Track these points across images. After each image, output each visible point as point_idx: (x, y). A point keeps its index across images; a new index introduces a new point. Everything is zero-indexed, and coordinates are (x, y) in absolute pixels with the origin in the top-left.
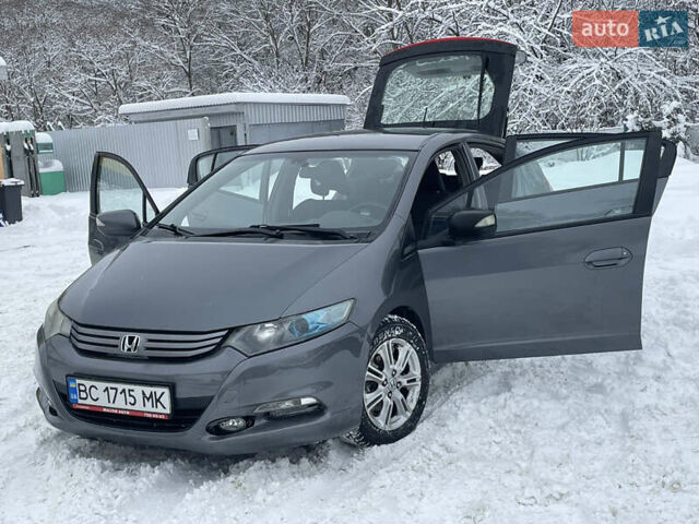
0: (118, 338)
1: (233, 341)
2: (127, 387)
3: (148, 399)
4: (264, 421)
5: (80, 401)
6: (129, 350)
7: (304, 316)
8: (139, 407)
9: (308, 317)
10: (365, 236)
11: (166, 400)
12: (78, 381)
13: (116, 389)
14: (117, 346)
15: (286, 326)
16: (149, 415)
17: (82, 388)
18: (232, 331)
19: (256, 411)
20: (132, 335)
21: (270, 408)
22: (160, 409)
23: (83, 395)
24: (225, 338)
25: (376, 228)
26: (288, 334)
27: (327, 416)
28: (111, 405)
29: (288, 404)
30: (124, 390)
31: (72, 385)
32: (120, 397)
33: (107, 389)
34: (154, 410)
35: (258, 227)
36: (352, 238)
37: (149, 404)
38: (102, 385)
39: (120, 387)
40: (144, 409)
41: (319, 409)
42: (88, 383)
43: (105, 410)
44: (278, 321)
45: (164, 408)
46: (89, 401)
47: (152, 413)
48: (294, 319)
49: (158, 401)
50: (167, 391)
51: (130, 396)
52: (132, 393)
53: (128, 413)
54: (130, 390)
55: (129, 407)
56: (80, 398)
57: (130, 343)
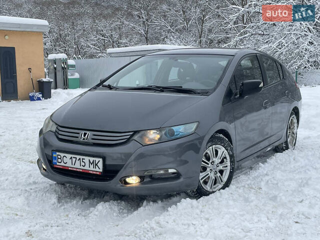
0: (79, 133)
1: (136, 137)
2: (81, 157)
3: (92, 164)
4: (149, 179)
5: (58, 164)
6: (84, 139)
7: (172, 128)
8: (87, 168)
9: (175, 128)
10: (205, 93)
11: (100, 165)
12: (57, 153)
13: (76, 158)
14: (78, 137)
15: (163, 132)
16: (91, 172)
17: (59, 157)
18: (135, 132)
19: (146, 174)
20: (86, 132)
21: (153, 173)
22: (97, 169)
23: (60, 160)
24: (132, 136)
25: (211, 90)
26: (164, 136)
27: (181, 180)
28: (73, 166)
29: (162, 172)
30: (80, 159)
31: (54, 155)
32: (78, 162)
33: (71, 158)
34: (94, 169)
35: (151, 86)
36: (199, 93)
37: (92, 166)
38: (69, 156)
39: (78, 157)
40: (89, 169)
41: (177, 176)
42: (62, 155)
43: (70, 168)
44: (159, 129)
45: (99, 169)
46: (62, 164)
47: (93, 171)
48: (168, 129)
49: (96, 165)
50: (101, 160)
51: (83, 162)
52: (84, 160)
53: (81, 170)
54: (83, 159)
55: (82, 167)
56: (58, 162)
57: (84, 136)
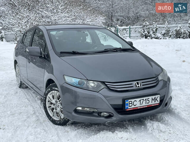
3: (153, 100)
5: (129, 108)
6: (139, 87)
8: (150, 103)
12: (129, 100)
16: (153, 105)
22: (157, 102)
23: (131, 105)
28: (141, 105)
30: (146, 99)
32: (144, 102)
33: (140, 100)
38: (138, 100)
39: (145, 98)
42: (133, 100)
43: (138, 108)
46: (133, 106)
47: (154, 104)
49: (156, 100)
51: (148, 100)
53: (146, 106)
55: (147, 104)
56: (129, 106)
57: (138, 85)
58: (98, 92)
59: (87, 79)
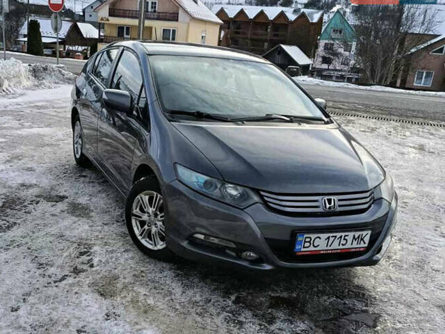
0: (319, 201)
2: (343, 234)
3: (356, 240)
5: (303, 250)
6: (330, 208)
8: (348, 246)
11: (368, 238)
12: (306, 236)
14: (320, 207)
16: (354, 250)
17: (308, 240)
22: (362, 245)
23: (307, 245)
28: (328, 248)
30: (341, 237)
31: (299, 239)
32: (337, 242)
33: (329, 238)
34: (359, 246)
37: (355, 242)
38: (324, 236)
39: (338, 235)
40: (352, 247)
42: (313, 236)
43: (322, 252)
45: (365, 243)
46: (312, 248)
47: (356, 248)
49: (362, 239)
51: (344, 239)
52: (346, 238)
53: (339, 251)
54: (345, 236)
55: (341, 247)
56: (304, 247)
57: (330, 203)
58: (242, 210)
59: (224, 180)
